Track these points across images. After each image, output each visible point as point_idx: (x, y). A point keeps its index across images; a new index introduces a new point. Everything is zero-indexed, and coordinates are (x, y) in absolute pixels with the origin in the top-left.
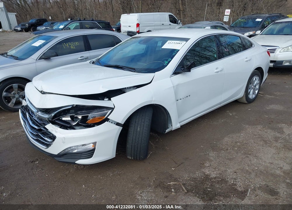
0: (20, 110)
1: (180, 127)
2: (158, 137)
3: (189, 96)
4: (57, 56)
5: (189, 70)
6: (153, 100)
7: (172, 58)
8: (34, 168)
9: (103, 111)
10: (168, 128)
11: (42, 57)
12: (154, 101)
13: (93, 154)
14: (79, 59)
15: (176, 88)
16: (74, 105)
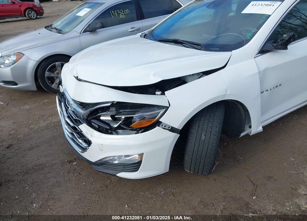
0: (57, 96)
1: (262, 131)
2: (227, 140)
3: (280, 85)
4: (104, 27)
5: (284, 46)
6: (228, 93)
7: (258, 29)
8: (71, 172)
9: (154, 110)
10: (244, 131)
11: (86, 30)
12: (229, 95)
13: (139, 168)
14: (129, 30)
15: (263, 75)
16: (114, 102)
